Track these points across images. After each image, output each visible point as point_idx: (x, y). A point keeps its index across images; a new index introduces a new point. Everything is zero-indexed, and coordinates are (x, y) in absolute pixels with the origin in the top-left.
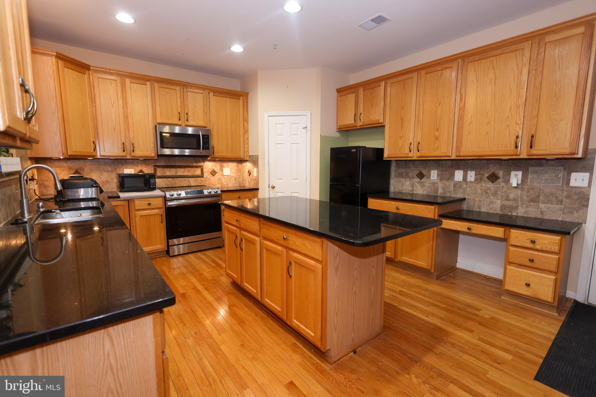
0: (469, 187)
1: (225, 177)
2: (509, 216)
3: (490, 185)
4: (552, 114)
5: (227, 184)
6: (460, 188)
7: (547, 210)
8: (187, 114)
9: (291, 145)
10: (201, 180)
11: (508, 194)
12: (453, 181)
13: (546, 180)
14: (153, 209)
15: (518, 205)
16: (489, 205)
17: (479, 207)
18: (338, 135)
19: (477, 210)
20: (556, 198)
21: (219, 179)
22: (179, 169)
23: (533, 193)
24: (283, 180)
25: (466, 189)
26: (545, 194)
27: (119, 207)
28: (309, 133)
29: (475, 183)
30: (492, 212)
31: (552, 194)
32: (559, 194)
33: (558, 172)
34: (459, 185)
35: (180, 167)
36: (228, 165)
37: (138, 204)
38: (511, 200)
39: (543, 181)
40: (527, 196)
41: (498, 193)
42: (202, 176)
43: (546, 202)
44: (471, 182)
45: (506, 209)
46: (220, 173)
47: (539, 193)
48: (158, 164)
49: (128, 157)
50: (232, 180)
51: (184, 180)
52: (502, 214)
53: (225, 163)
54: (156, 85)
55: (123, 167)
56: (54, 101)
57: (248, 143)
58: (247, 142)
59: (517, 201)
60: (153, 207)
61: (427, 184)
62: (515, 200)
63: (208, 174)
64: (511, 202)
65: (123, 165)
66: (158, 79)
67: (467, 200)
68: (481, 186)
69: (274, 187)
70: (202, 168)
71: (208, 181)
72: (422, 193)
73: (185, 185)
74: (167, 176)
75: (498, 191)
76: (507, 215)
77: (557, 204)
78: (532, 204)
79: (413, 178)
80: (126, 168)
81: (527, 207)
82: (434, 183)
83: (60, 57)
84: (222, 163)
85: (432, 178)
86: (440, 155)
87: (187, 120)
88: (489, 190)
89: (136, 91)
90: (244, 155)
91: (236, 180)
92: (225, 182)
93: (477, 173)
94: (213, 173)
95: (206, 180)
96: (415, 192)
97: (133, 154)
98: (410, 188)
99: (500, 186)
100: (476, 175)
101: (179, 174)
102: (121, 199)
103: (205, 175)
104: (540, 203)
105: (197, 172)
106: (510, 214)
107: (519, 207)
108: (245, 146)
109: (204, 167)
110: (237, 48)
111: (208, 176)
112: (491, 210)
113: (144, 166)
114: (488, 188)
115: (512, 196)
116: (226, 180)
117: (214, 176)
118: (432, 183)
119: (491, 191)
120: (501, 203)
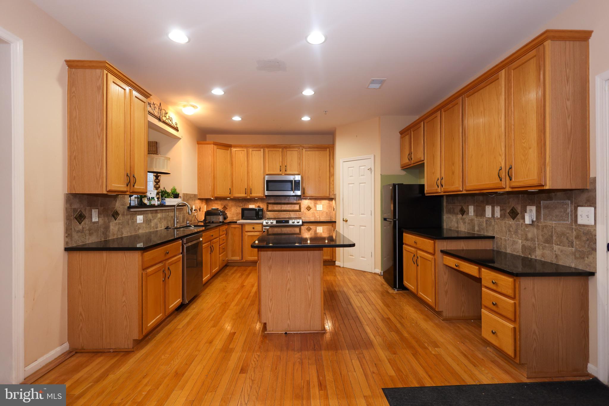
0: (497, 224)
1: (318, 211)
2: (530, 259)
3: (511, 222)
4: (523, 143)
5: (319, 217)
6: (490, 225)
7: (561, 253)
8: (286, 166)
9: (359, 185)
10: (299, 214)
11: (526, 232)
12: (485, 218)
13: (557, 216)
14: (256, 232)
15: (536, 247)
16: (512, 245)
17: (506, 249)
18: (403, 173)
19: (503, 251)
20: (567, 239)
21: (313, 213)
22: (283, 205)
23: (547, 232)
24: (353, 214)
25: (494, 226)
26: (557, 234)
27: (237, 229)
28: (373, 173)
29: (500, 220)
30: (516, 254)
31: (563, 234)
32: (569, 233)
33: (566, 206)
34: (489, 221)
35: (284, 204)
36: (321, 203)
37: (247, 228)
38: (529, 240)
39: (554, 218)
40: (542, 235)
41: (519, 231)
42: (300, 210)
43: (559, 243)
44: (498, 219)
45: (527, 251)
46: (314, 209)
47: (552, 232)
48: (270, 202)
49: (248, 197)
50: (324, 215)
51: (287, 213)
52: (523, 257)
53: (318, 201)
54: (266, 150)
55: (248, 204)
56: (211, 168)
57: (333, 185)
58: (332, 183)
59: (535, 241)
60: (256, 230)
61: (467, 220)
62: (533, 240)
63: (305, 209)
64: (529, 242)
65: (249, 202)
66: (268, 146)
67: (496, 238)
68: (505, 223)
69: (347, 221)
70: (299, 204)
71: (304, 214)
72: (464, 230)
73: (287, 217)
74: (275, 210)
75: (518, 229)
76: (528, 258)
77: (569, 246)
78: (547, 245)
79: (458, 214)
80: (250, 205)
81: (543, 249)
82: (472, 220)
83: (215, 144)
84: (316, 201)
85: (470, 214)
86: (455, 189)
87: (286, 171)
88: (511, 228)
89: (255, 155)
90: (329, 194)
91: (327, 215)
92: (318, 216)
93: (502, 209)
94: (309, 208)
95: (303, 214)
96: (459, 229)
97: (251, 195)
98: (456, 225)
99: (519, 223)
100: (501, 210)
101: (283, 209)
102: (237, 224)
103: (302, 210)
104: (554, 244)
105: (296, 208)
106: (530, 256)
107: (537, 248)
108: (331, 187)
109: (301, 204)
110: (306, 118)
111: (305, 211)
112: (514, 251)
113: (261, 203)
114: (511, 226)
115: (530, 235)
116: (318, 214)
117: (309, 211)
118: (470, 220)
119: (513, 229)
120: (522, 243)
